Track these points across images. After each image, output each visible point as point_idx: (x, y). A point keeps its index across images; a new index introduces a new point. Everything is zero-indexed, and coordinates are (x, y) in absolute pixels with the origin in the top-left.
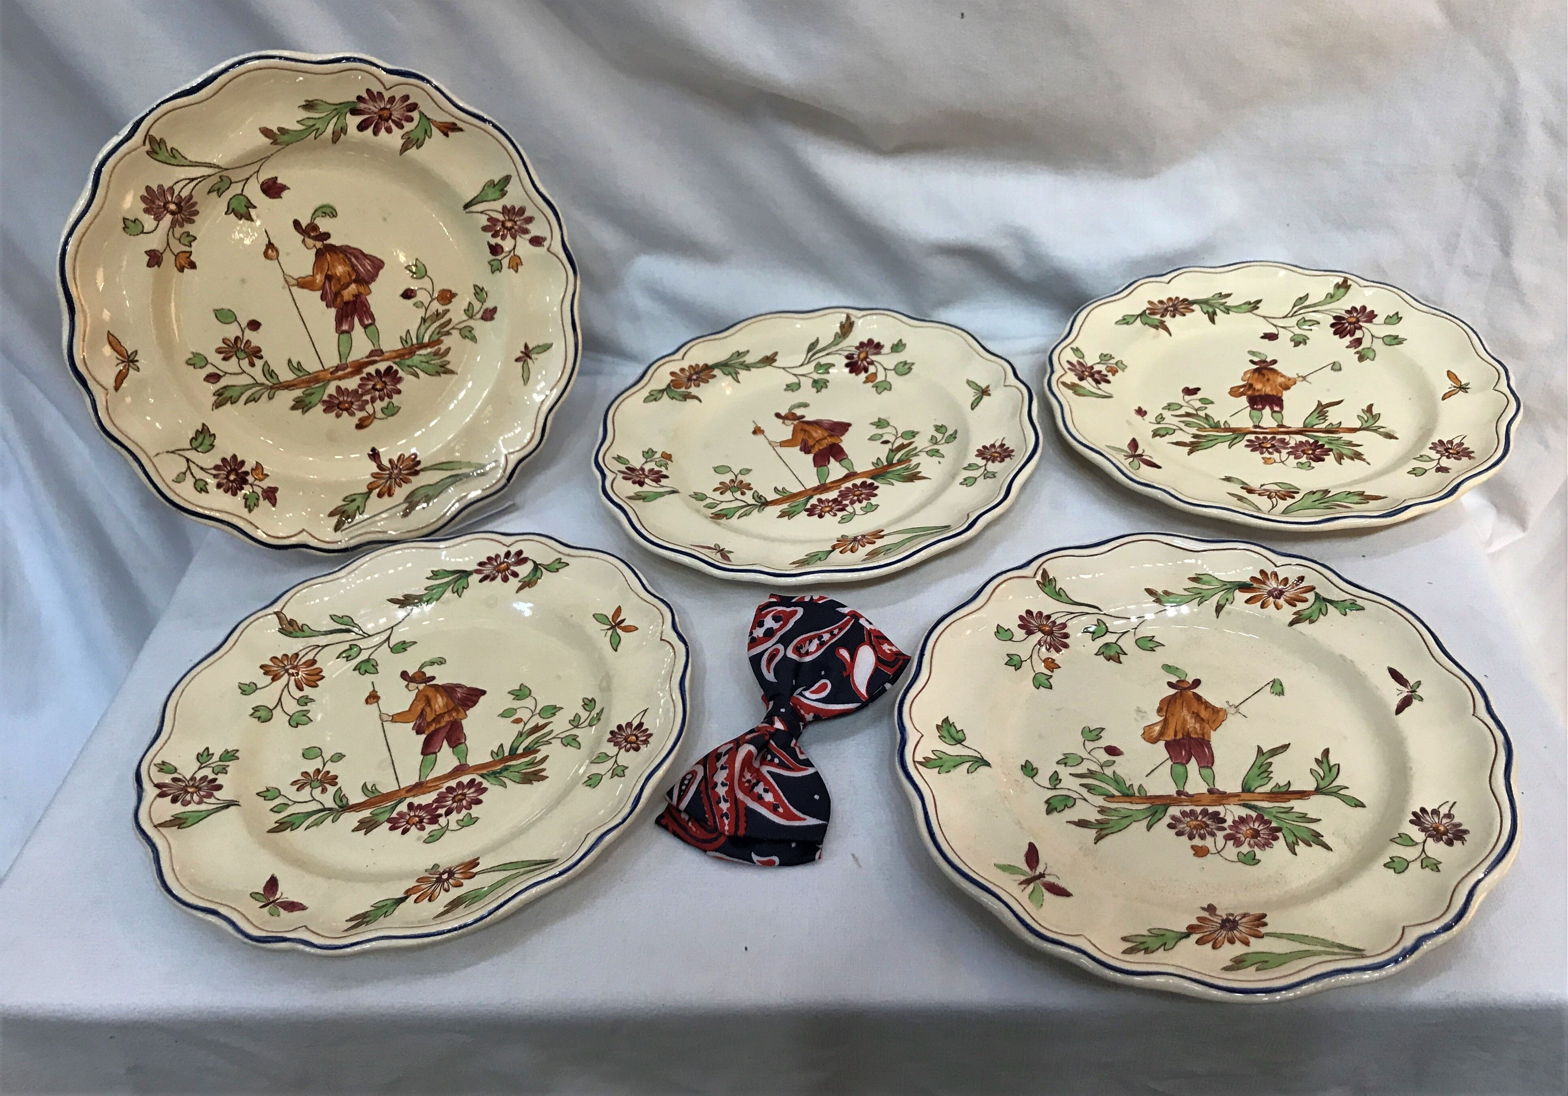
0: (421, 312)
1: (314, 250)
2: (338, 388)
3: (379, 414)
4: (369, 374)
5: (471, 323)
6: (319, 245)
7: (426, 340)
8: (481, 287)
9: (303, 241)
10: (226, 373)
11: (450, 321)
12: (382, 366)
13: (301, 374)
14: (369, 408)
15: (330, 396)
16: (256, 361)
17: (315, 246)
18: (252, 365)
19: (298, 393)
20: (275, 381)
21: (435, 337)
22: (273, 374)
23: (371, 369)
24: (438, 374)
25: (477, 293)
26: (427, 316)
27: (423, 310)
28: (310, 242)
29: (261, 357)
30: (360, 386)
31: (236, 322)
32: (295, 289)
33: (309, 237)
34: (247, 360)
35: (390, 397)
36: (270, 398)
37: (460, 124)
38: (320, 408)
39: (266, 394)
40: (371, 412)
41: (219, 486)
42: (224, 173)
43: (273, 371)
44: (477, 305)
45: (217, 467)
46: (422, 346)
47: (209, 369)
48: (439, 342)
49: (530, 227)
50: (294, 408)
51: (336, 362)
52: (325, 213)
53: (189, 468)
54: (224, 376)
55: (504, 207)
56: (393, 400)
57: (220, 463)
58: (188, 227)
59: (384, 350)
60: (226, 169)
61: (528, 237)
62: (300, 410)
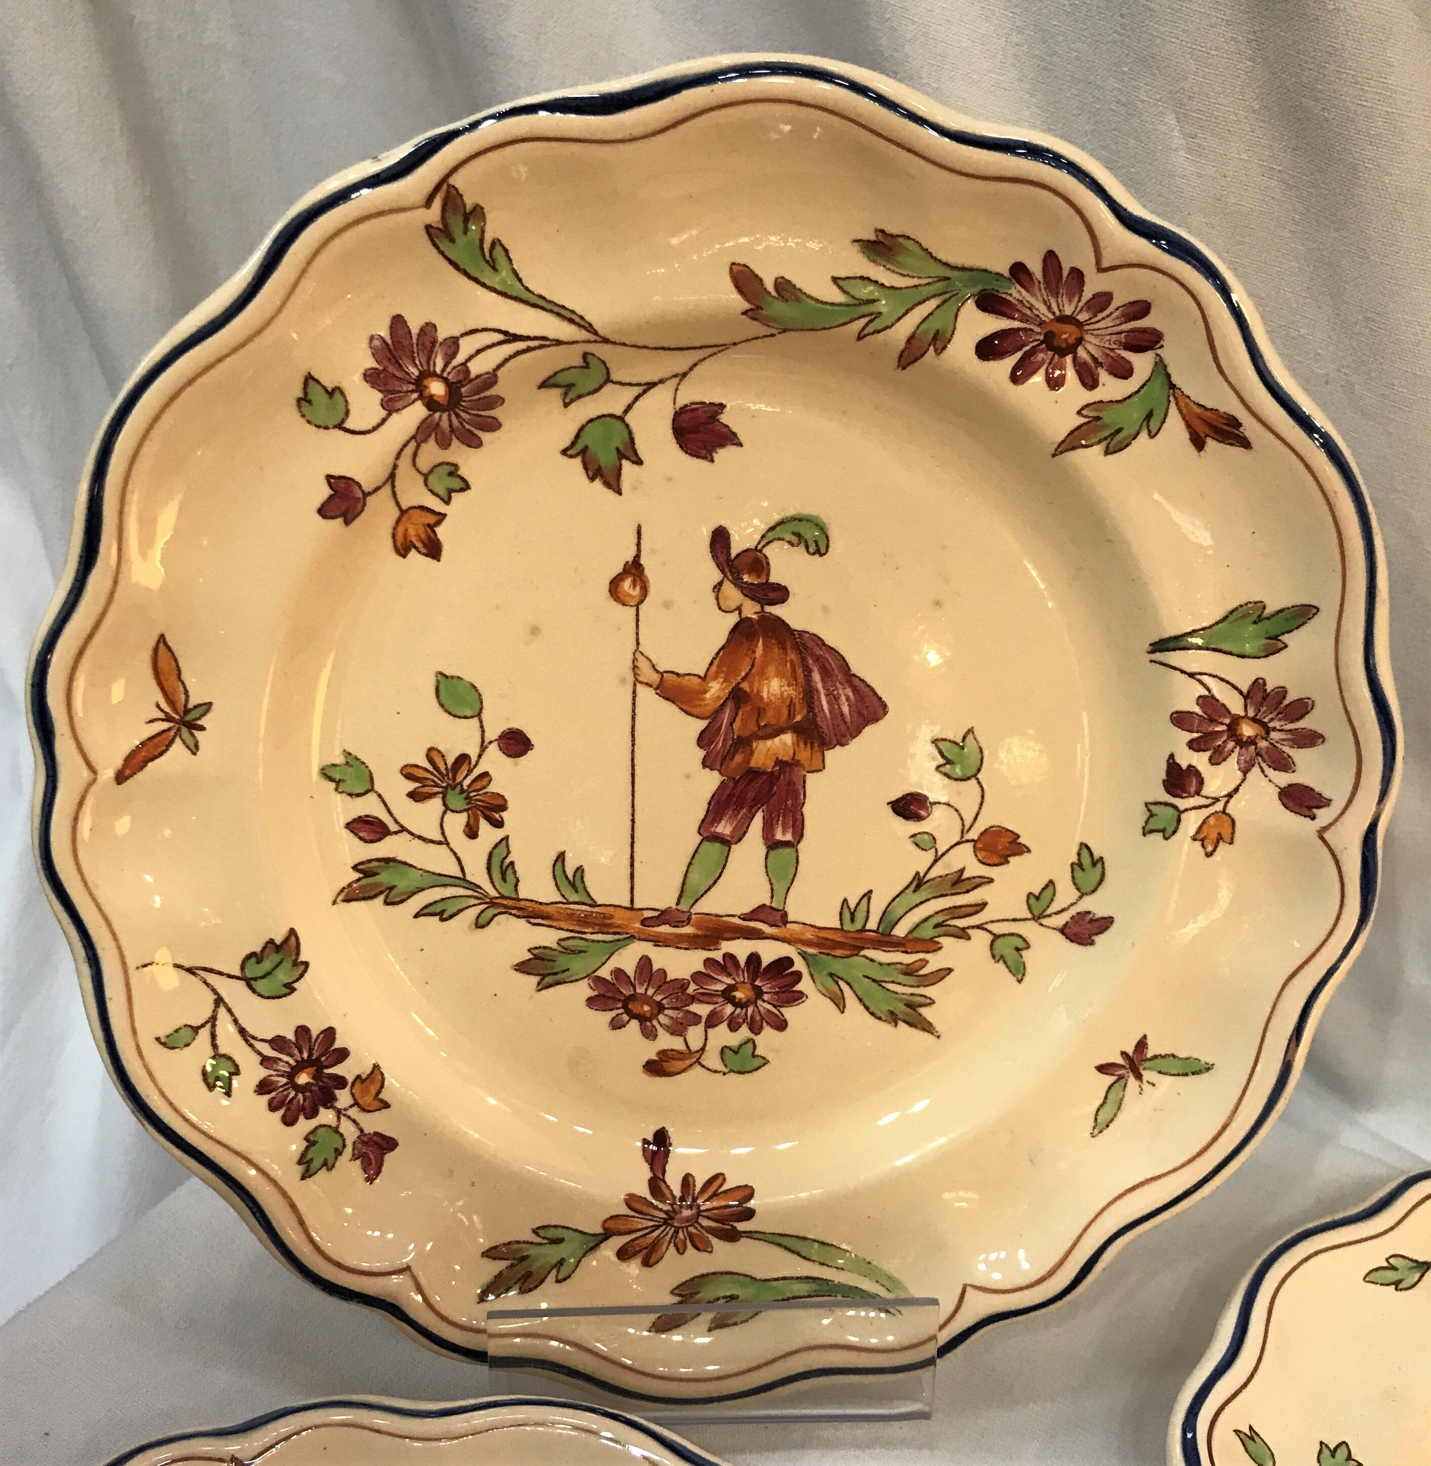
0: (921, 861)
1: (733, 619)
2: (645, 963)
3: (712, 1059)
4: (730, 957)
5: (1029, 930)
6: (751, 610)
7: (900, 931)
8: (1096, 855)
9: (718, 587)
10: (403, 829)
11: (981, 906)
12: (769, 952)
13: (573, 897)
14: (695, 1035)
15: (619, 973)
16: (484, 826)
17: (739, 609)
18: (472, 833)
19: (548, 937)
20: (507, 890)
21: (927, 932)
22: (509, 872)
23: (741, 949)
24: (893, 1018)
25: (1080, 865)
26: (933, 874)
27: (930, 856)
28: (732, 594)
29: (498, 824)
30: (697, 977)
31: (475, 721)
32: (646, 695)
33: (738, 583)
34: (463, 818)
35: (756, 1029)
36: (479, 925)
37: (1250, 427)
38: (584, 990)
39: (473, 913)
40: (695, 1045)
41: (263, 1087)
42: (598, 350)
43: (512, 863)
44: (1066, 893)
45: (278, 1042)
46: (884, 940)
47: (369, 806)
48: (932, 946)
49: (1298, 755)
50: (522, 968)
51: (666, 899)
52: (798, 535)
53: (213, 1019)
54: (396, 833)
55: (1258, 684)
56: (758, 1039)
57: (291, 1036)
58: (458, 453)
59: (791, 918)
60: (606, 341)
61: (1284, 779)
62: (535, 980)
